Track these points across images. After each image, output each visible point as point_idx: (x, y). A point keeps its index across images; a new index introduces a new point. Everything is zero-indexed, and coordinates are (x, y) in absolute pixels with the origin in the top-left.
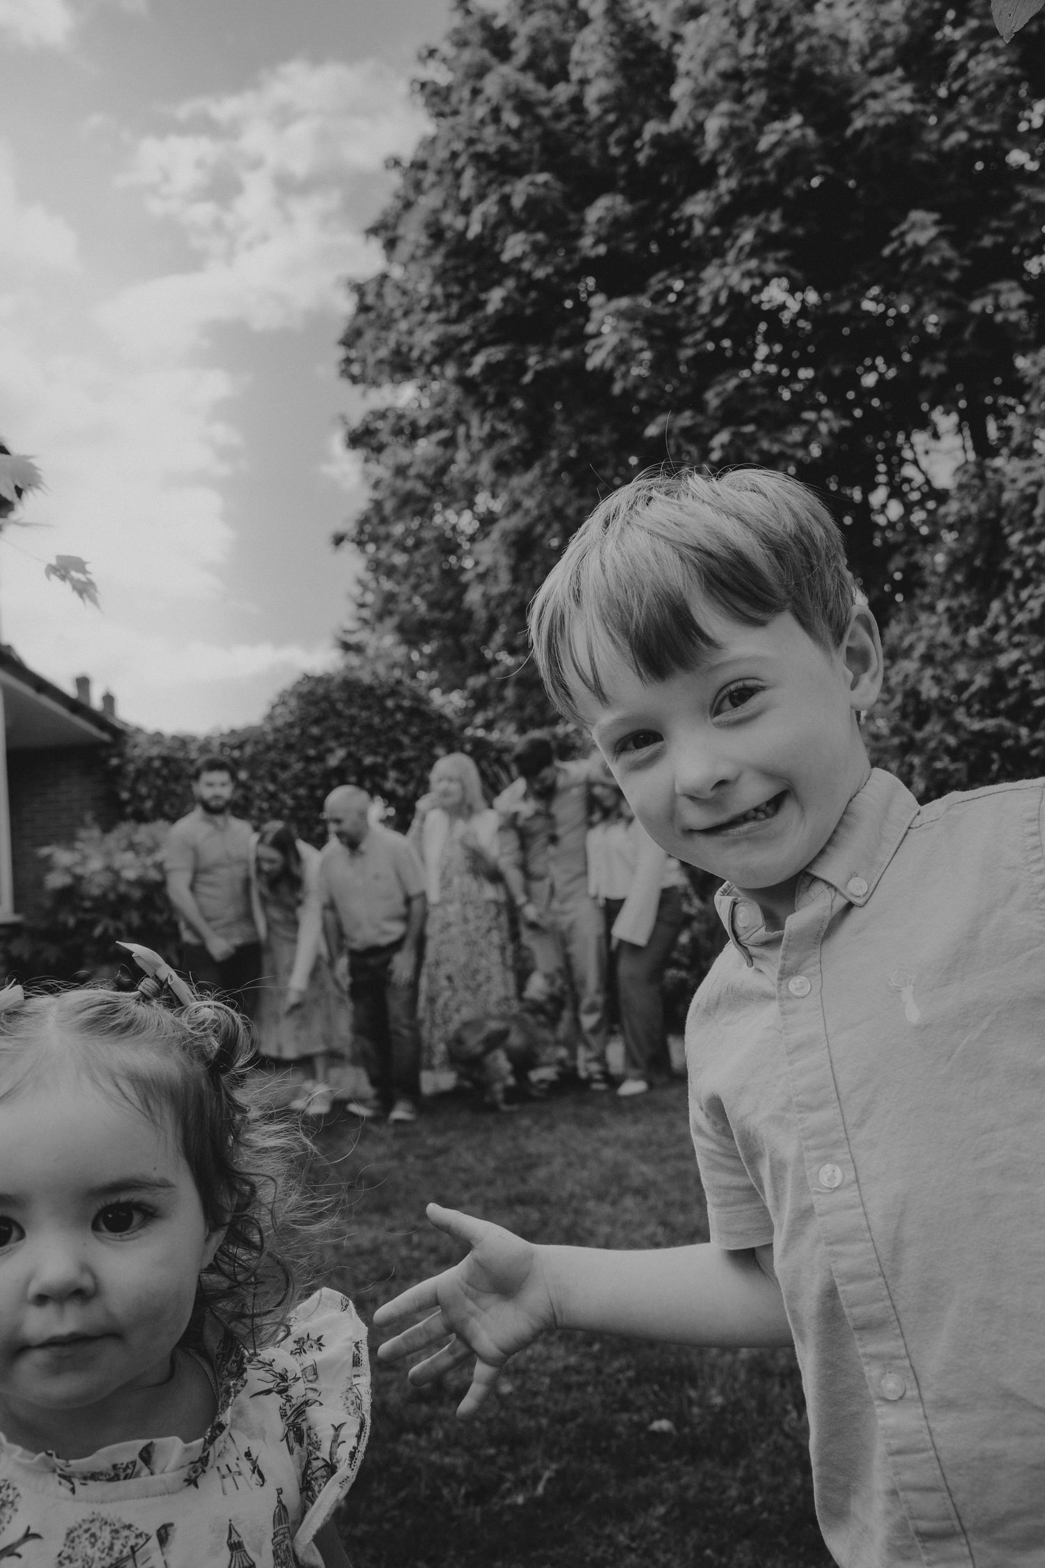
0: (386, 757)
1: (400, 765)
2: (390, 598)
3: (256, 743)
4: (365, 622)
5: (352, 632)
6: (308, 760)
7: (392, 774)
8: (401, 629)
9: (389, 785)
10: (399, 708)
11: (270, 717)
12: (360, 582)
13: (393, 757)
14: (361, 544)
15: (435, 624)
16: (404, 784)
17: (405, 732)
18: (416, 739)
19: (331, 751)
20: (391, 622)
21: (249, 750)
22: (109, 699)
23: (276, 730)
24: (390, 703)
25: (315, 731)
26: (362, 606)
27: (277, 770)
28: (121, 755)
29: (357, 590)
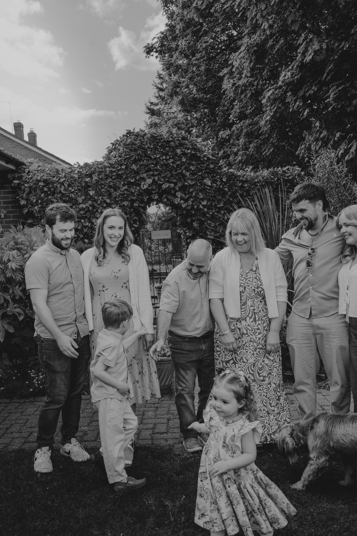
0: (175, 184)
1: (183, 189)
2: (177, 85)
3: (100, 173)
4: (163, 99)
5: (156, 105)
6: (130, 184)
7: (179, 194)
8: (182, 103)
9: (177, 201)
10: (184, 154)
11: (108, 157)
12: (160, 76)
13: (180, 185)
14: (161, 52)
15: (200, 101)
16: (186, 201)
17: (187, 169)
18: (193, 174)
19: (144, 179)
20: (176, 99)
21: (95, 177)
22: (33, 136)
23: (112, 165)
24: (179, 151)
25: (134, 167)
26: (161, 90)
27: (112, 190)
28: (20, 178)
29: (158, 81)
